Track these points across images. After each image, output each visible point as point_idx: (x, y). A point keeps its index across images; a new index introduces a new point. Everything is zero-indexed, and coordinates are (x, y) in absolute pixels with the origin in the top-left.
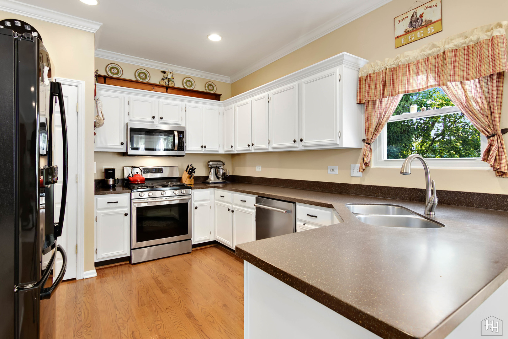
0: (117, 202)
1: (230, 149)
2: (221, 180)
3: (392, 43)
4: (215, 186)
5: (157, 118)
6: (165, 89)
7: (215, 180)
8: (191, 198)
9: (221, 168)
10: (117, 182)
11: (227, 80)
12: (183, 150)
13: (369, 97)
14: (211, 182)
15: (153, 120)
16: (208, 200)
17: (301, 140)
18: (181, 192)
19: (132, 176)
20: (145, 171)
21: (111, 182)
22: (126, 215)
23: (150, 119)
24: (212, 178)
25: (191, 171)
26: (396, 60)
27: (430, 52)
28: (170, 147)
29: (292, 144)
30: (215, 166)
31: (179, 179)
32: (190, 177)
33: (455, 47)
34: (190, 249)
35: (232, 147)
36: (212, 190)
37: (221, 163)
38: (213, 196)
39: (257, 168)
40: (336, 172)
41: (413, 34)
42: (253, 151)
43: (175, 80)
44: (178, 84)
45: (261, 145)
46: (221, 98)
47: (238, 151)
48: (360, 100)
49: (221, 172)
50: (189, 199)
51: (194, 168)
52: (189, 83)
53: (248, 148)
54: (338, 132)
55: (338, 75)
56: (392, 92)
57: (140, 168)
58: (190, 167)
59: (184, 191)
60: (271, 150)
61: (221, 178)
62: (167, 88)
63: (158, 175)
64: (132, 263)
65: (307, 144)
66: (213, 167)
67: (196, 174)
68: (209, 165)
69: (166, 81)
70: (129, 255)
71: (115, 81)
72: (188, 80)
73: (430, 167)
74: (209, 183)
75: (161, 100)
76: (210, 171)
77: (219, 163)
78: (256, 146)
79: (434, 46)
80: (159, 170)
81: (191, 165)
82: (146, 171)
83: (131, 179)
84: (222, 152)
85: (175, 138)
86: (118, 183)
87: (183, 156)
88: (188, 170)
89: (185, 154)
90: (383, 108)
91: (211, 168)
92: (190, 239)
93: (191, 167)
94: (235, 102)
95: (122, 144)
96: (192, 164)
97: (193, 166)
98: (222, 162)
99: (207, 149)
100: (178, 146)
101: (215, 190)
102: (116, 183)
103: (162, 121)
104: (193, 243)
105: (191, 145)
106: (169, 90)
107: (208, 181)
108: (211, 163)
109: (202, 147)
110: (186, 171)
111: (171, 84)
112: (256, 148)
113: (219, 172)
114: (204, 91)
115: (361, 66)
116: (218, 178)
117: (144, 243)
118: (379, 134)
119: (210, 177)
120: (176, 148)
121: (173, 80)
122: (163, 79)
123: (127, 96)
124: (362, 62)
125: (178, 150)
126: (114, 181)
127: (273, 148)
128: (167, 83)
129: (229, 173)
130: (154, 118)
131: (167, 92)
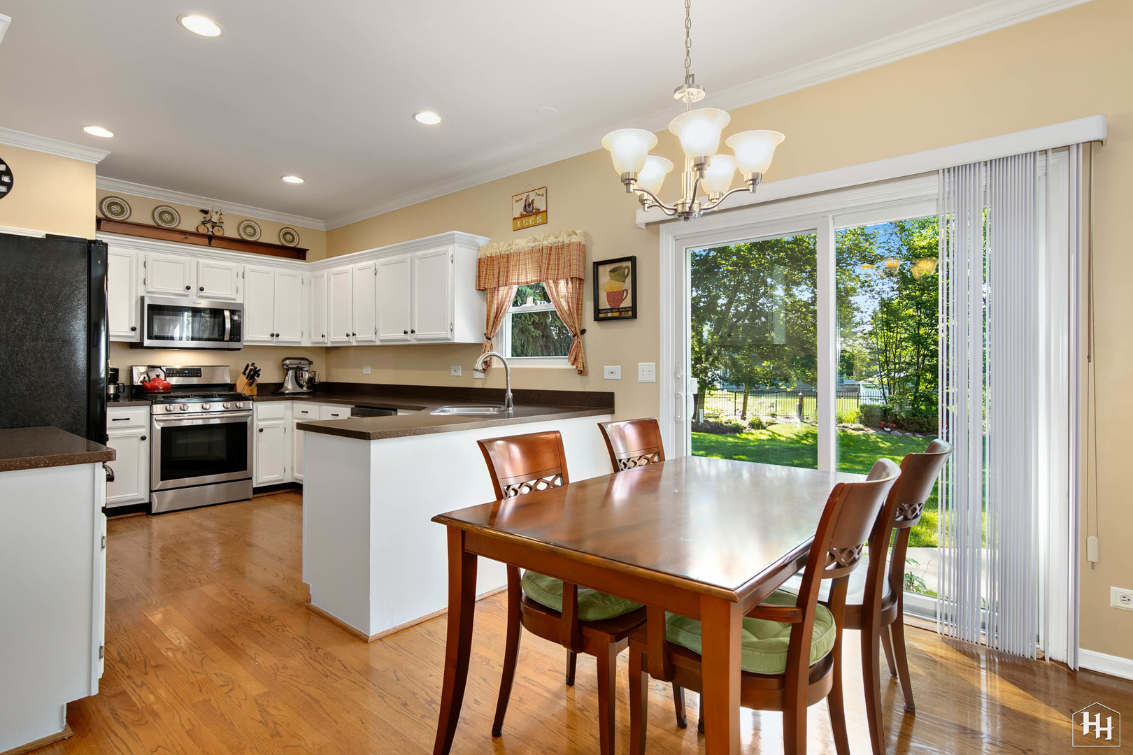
0: (128, 419)
1: (321, 339)
2: (305, 389)
3: (510, 223)
4: (294, 397)
5: (194, 289)
6: (207, 240)
7: (294, 388)
8: (252, 415)
9: (305, 369)
10: (121, 390)
11: (320, 226)
12: (239, 340)
13: (486, 285)
14: (287, 392)
15: (187, 292)
16: (282, 418)
17: (413, 332)
18: (236, 406)
19: (150, 381)
20: (169, 373)
21: (112, 390)
22: (143, 438)
23: (182, 290)
24: (290, 386)
25: (252, 374)
26: (508, 246)
27: (533, 245)
28: (216, 336)
29: (402, 336)
30: (295, 366)
31: (232, 387)
32: (251, 384)
33: (550, 245)
34: (251, 496)
35: (323, 336)
36: (288, 403)
37: (306, 362)
38: (290, 412)
39: (364, 370)
40: (460, 373)
41: (526, 219)
42: (355, 344)
43: (224, 226)
44: (230, 232)
45: (365, 336)
46: (307, 256)
47: (332, 343)
48: (479, 285)
49: (306, 376)
50: (248, 416)
51: (258, 369)
52: (250, 230)
53: (347, 339)
54: (449, 324)
55: (450, 255)
56: (506, 281)
57: (162, 368)
58: (250, 367)
59: (240, 404)
60: (378, 343)
61: (306, 385)
62: (212, 240)
63: (194, 381)
64: (153, 512)
65: (419, 337)
66: (292, 369)
67: (261, 380)
68: (283, 365)
69: (209, 226)
70: (147, 501)
71: (118, 227)
72: (249, 225)
73: (509, 366)
74: (283, 394)
75: (202, 261)
76: (286, 375)
77: (302, 362)
78: (359, 337)
79: (535, 240)
80: (195, 372)
81: (253, 364)
82: (171, 372)
83: (148, 385)
84: (306, 343)
85: (226, 320)
86: (124, 392)
87: (239, 349)
88: (247, 372)
89: (242, 347)
90: (500, 298)
91: (288, 370)
92: (251, 478)
93: (252, 367)
94: (329, 267)
95: (133, 329)
96: (254, 362)
97: (256, 365)
98: (308, 360)
99: (281, 338)
100: (231, 334)
101: (293, 403)
102: (120, 392)
103: (202, 294)
104: (255, 486)
105: (253, 333)
106: (213, 242)
107: (282, 390)
108: (287, 362)
109: (272, 335)
110: (244, 373)
111: (217, 232)
112: (358, 339)
113: (302, 376)
114: (278, 243)
115: (481, 245)
116: (301, 386)
117: (171, 483)
118: (499, 328)
119: (285, 385)
120: (227, 337)
121: (221, 225)
122: (203, 223)
123: (142, 254)
124: (482, 240)
125: (231, 340)
126: (117, 389)
127: (382, 341)
128: (211, 230)
129: (321, 378)
130: (188, 288)
131: (210, 245)
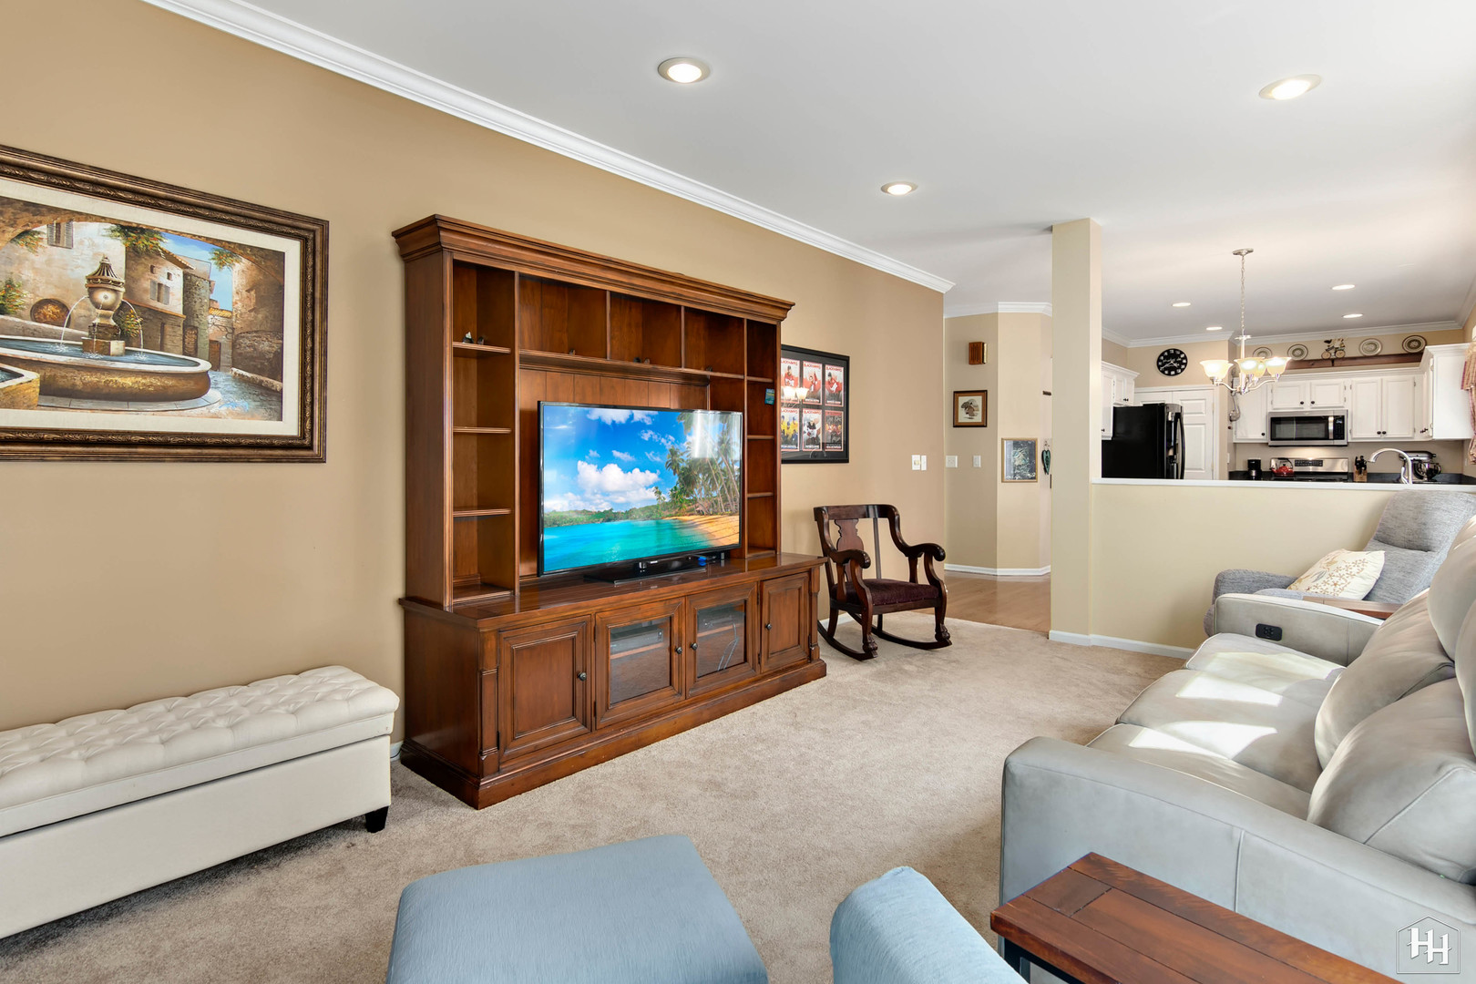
2: (1426, 479)
5: (1307, 403)
6: (1330, 363)
9: (1424, 461)
12: (1343, 438)
15: (1302, 406)
20: (1298, 463)
21: (1254, 473)
23: (1298, 405)
31: (1351, 475)
32: (1359, 473)
37: (1426, 455)
43: (1345, 349)
44: (1351, 352)
52: (1371, 347)
57: (1290, 459)
61: (1426, 476)
72: (1371, 343)
75: (1314, 382)
77: (1420, 455)
80: (1319, 463)
81: (1361, 457)
83: (1276, 471)
84: (1419, 438)
85: (1330, 424)
87: (1347, 445)
89: (1350, 443)
93: (1359, 459)
96: (1362, 454)
98: (1430, 453)
99: (1389, 435)
100: (1336, 434)
102: (1261, 473)
103: (1313, 406)
105: (1355, 433)
106: (1336, 363)
109: (1379, 433)
110: (1355, 464)
113: (1422, 466)
114: (1401, 352)
120: (1331, 437)
121: (1343, 349)
122: (1327, 351)
125: (1336, 438)
126: (1259, 471)
128: (1334, 355)
130: (1302, 403)
131: (1333, 366)
